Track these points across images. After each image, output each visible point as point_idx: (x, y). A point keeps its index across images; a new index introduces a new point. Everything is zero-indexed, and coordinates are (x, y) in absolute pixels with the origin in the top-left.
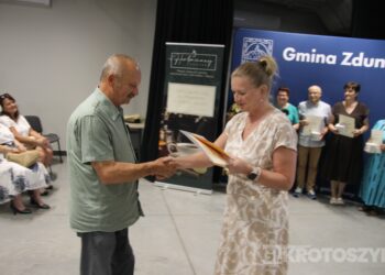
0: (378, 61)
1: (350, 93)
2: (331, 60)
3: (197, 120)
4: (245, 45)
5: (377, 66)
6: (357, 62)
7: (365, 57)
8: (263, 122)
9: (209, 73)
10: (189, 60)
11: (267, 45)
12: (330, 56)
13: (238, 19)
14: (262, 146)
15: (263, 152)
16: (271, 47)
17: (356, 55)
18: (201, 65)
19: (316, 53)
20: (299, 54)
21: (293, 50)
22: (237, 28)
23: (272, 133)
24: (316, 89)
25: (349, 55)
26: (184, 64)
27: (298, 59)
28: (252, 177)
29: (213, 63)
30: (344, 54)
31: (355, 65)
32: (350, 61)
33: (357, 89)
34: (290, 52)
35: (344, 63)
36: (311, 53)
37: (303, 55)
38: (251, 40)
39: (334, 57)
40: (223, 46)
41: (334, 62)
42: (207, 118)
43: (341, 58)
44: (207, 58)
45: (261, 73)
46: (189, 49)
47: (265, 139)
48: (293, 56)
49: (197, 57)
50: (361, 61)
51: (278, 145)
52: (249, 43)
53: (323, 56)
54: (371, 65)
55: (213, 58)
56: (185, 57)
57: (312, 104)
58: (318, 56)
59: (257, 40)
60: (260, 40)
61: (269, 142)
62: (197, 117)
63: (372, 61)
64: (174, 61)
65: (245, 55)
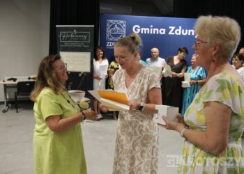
0: (190, 31)
2: (162, 31)
3: (80, 75)
4: (108, 25)
5: (189, 34)
6: (178, 32)
7: (182, 29)
9: (85, 44)
10: (72, 36)
11: (122, 24)
12: (162, 29)
13: (103, 8)
14: (142, 89)
15: (143, 93)
17: (177, 28)
18: (79, 39)
19: (153, 28)
20: (142, 29)
21: (139, 27)
22: (102, 14)
24: (155, 50)
25: (173, 28)
26: (69, 39)
27: (142, 32)
30: (170, 27)
31: (177, 34)
32: (174, 32)
34: (136, 28)
35: (171, 33)
36: (150, 28)
37: (145, 29)
38: (111, 21)
39: (164, 30)
40: (93, 26)
41: (164, 33)
42: (86, 73)
43: (168, 30)
44: (84, 34)
46: (72, 29)
47: (143, 85)
48: (139, 30)
49: (77, 34)
50: (180, 31)
51: (151, 87)
52: (110, 24)
53: (157, 29)
54: (186, 34)
55: (87, 34)
56: (69, 34)
57: (154, 59)
58: (154, 30)
59: (115, 21)
60: (117, 21)
62: (80, 73)
63: (187, 31)
64: (62, 38)
65: (109, 31)
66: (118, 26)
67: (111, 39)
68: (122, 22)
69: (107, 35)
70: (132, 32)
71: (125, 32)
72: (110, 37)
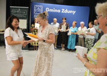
0: (71, 11)
1: (64, 20)
2: (59, 11)
3: (22, 30)
5: (71, 13)
6: (66, 12)
7: (67, 10)
8: (46, 28)
9: (24, 16)
10: (18, 12)
11: (41, 7)
12: (58, 10)
14: (46, 33)
15: (46, 35)
16: (42, 8)
17: (65, 10)
18: (21, 13)
19: (55, 9)
20: (50, 10)
21: (48, 9)
23: (48, 30)
25: (63, 10)
26: (16, 13)
27: (50, 11)
28: (44, 41)
29: (25, 13)
30: (62, 9)
31: (65, 12)
32: (64, 11)
33: (66, 19)
34: (47, 9)
35: (62, 12)
36: (53, 9)
37: (51, 10)
38: (36, 6)
39: (60, 10)
41: (60, 12)
42: (25, 29)
43: (61, 11)
44: (23, 11)
45: (44, 16)
46: (18, 9)
47: (47, 32)
48: (49, 10)
49: (20, 11)
50: (66, 11)
51: (50, 33)
52: (36, 7)
53: (57, 10)
54: (69, 12)
55: (25, 11)
56: (16, 11)
59: (38, 6)
61: (48, 32)
63: (69, 11)
64: (13, 12)
65: (35, 10)
66: (39, 8)
67: (36, 14)
68: (41, 6)
69: (34, 12)
70: (46, 11)
71: (42, 11)
72: (36, 13)
